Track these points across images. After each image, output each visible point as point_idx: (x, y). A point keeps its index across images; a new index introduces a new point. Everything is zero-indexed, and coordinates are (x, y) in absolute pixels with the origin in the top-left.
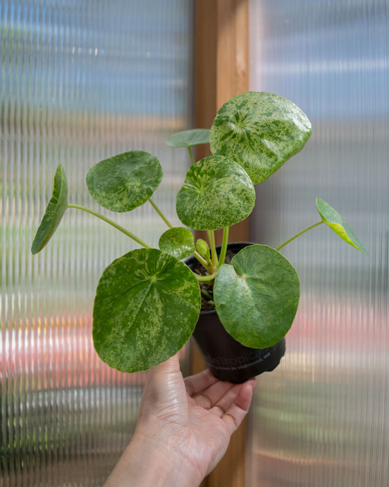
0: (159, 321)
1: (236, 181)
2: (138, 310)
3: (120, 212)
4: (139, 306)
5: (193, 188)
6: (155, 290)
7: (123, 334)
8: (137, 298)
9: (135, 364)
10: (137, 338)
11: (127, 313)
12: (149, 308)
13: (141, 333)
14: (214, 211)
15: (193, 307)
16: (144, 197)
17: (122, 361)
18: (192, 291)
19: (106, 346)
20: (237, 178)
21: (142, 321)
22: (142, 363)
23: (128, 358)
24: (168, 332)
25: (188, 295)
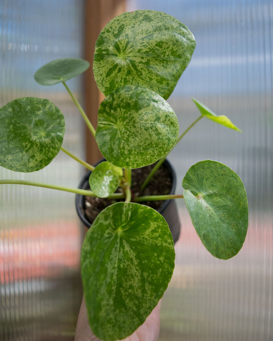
0: (137, 270)
1: (156, 109)
2: (116, 270)
3: (38, 170)
4: (116, 265)
5: (109, 125)
6: (124, 241)
7: (111, 302)
8: (112, 259)
9: (131, 324)
10: (123, 298)
11: (109, 280)
12: (125, 262)
13: (126, 291)
14: (146, 146)
15: (164, 244)
16: (57, 146)
17: (120, 328)
18: (160, 230)
19: (102, 325)
20: (156, 104)
21: (123, 278)
22: (137, 319)
23: (124, 322)
24: (148, 276)
25: (156, 234)
